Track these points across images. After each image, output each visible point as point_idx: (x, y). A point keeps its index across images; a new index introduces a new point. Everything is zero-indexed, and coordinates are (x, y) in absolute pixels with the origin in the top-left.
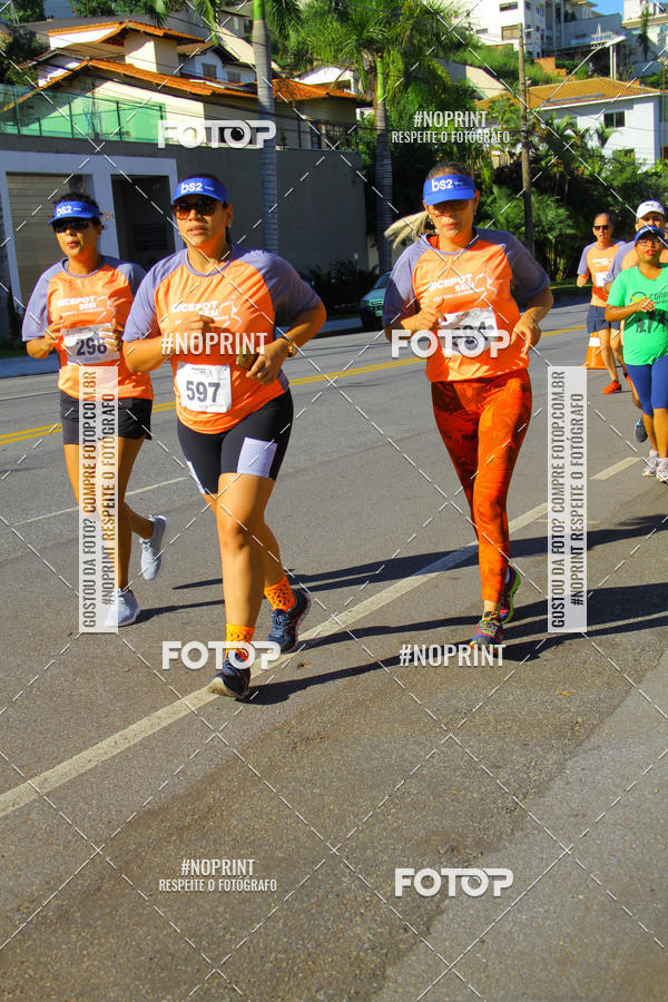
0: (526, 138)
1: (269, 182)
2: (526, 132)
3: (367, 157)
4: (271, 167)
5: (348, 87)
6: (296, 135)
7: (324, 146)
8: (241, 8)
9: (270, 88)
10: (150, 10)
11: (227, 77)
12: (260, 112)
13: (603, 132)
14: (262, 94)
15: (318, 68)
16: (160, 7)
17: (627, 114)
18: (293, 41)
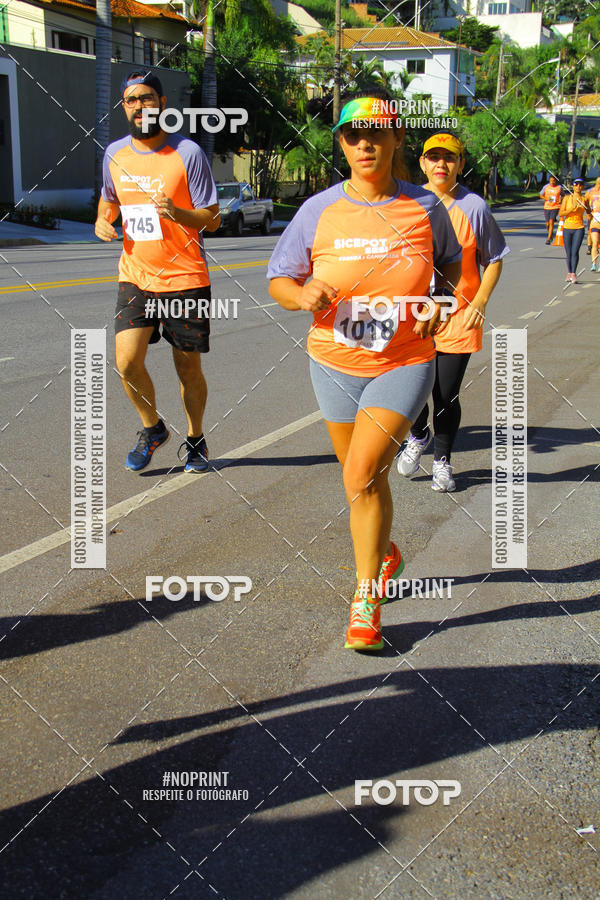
0: (338, 75)
1: (103, 91)
2: (339, 69)
3: (195, 78)
4: (106, 77)
5: (180, 10)
6: (130, 50)
7: (156, 64)
9: (108, 3)
12: (97, 25)
13: (406, 77)
14: (101, 8)
17: (427, 63)
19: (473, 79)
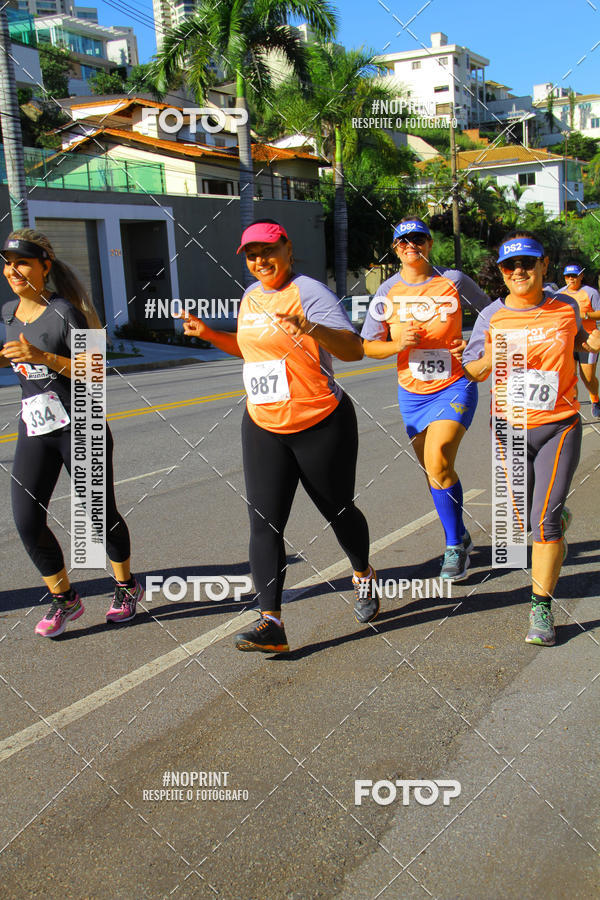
0: (456, 192)
2: (456, 188)
3: (327, 207)
4: (250, 214)
5: (313, 151)
6: (270, 188)
7: (293, 198)
8: (226, 88)
9: (249, 151)
10: (153, 89)
11: (214, 142)
12: (241, 170)
13: (518, 189)
14: (243, 156)
15: (288, 136)
16: (161, 87)
17: (537, 175)
18: (268, 114)
19: (581, 186)
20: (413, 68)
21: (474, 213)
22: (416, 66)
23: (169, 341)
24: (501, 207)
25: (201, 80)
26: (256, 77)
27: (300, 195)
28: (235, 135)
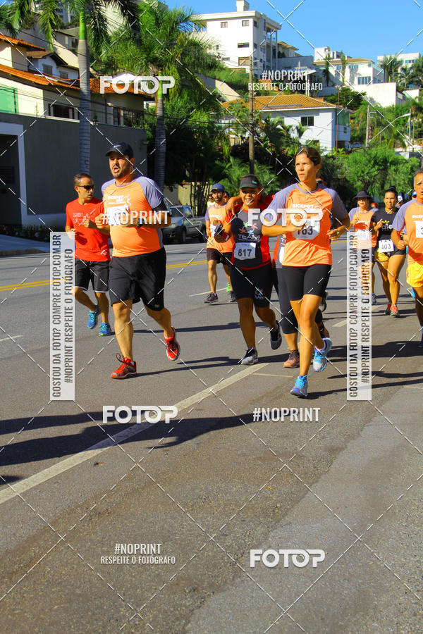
1: (85, 144)
2: (253, 124)
3: (150, 133)
4: (86, 135)
6: (104, 115)
7: (122, 124)
8: (70, 31)
9: (88, 84)
10: (10, 27)
11: (59, 74)
12: (80, 99)
13: (301, 128)
14: (83, 86)
15: (120, 73)
16: (16, 26)
17: (316, 118)
18: (104, 55)
19: (349, 130)
20: (222, 27)
21: (266, 146)
22: (224, 25)
23: (17, 233)
24: (287, 142)
25: (51, 21)
26: (96, 24)
27: (128, 123)
28: (77, 70)
